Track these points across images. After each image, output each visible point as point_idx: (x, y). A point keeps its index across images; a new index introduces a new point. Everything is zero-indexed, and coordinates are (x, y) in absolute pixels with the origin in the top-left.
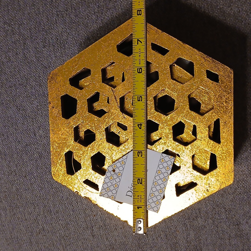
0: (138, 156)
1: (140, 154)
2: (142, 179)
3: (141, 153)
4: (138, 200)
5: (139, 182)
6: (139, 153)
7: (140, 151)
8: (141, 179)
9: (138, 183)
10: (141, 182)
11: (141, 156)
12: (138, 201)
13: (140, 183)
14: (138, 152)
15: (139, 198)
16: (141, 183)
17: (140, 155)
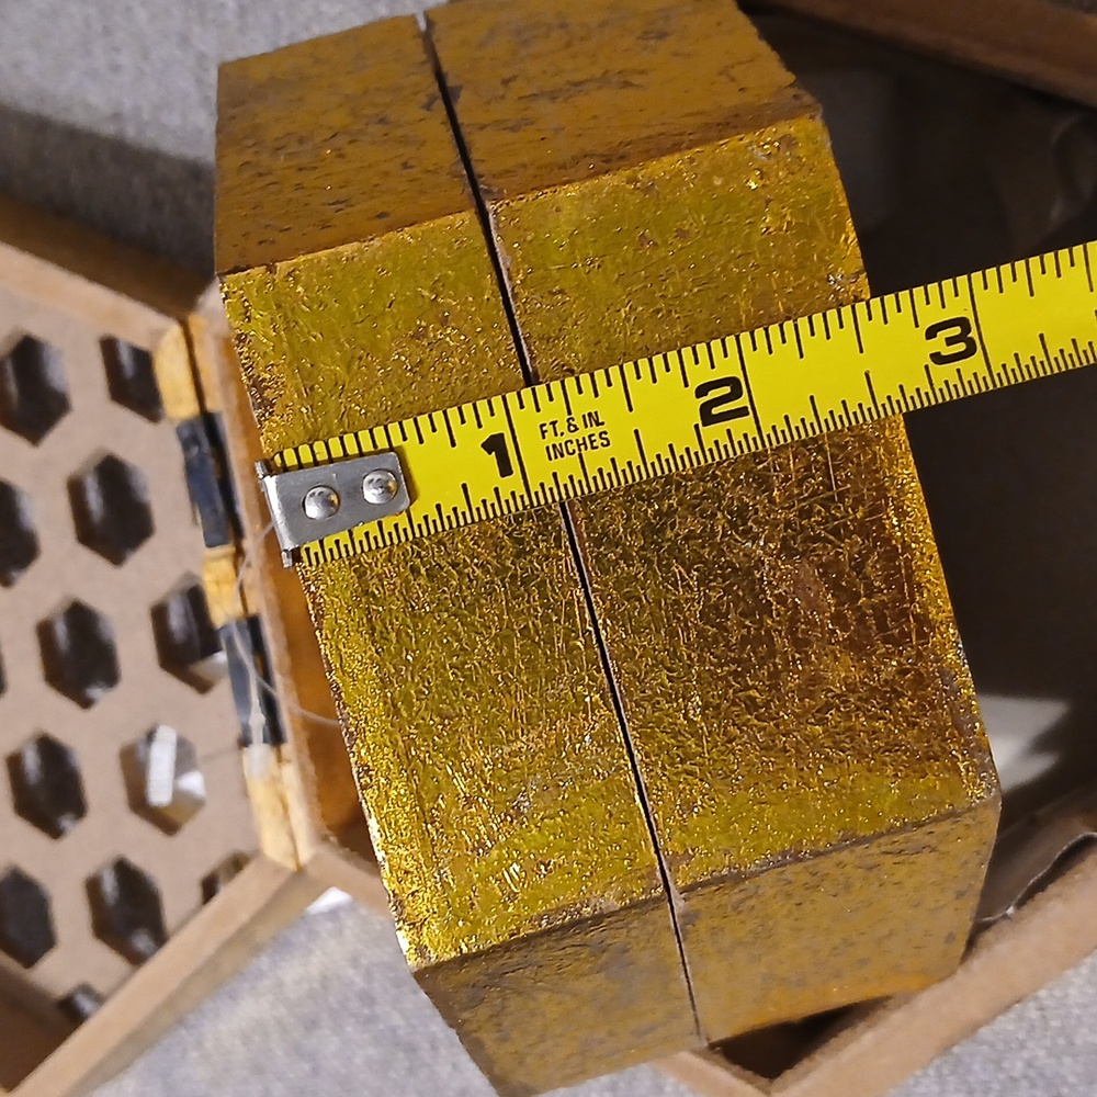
0: (931, 333)
1: (950, 341)
2: (742, 412)
3: (961, 347)
4: (562, 426)
5: (714, 394)
6: (957, 331)
7: (973, 334)
8: (743, 402)
9: (702, 391)
10: (715, 411)
11: (938, 358)
12: (549, 428)
13: (705, 410)
14: (962, 322)
15: (580, 424)
16: (707, 417)
17: (939, 344)
